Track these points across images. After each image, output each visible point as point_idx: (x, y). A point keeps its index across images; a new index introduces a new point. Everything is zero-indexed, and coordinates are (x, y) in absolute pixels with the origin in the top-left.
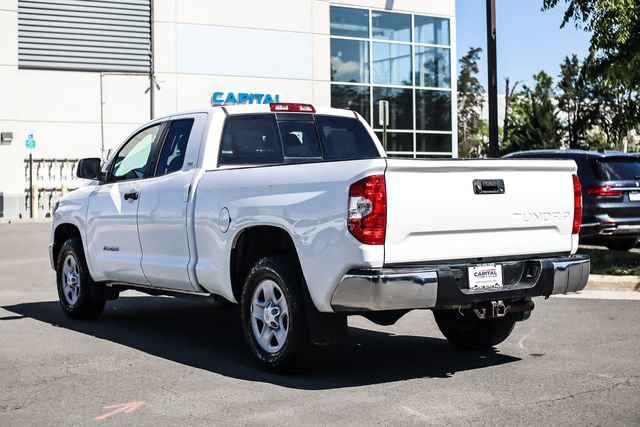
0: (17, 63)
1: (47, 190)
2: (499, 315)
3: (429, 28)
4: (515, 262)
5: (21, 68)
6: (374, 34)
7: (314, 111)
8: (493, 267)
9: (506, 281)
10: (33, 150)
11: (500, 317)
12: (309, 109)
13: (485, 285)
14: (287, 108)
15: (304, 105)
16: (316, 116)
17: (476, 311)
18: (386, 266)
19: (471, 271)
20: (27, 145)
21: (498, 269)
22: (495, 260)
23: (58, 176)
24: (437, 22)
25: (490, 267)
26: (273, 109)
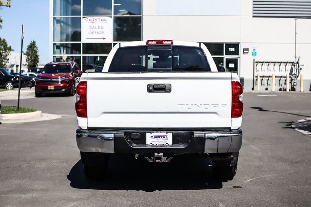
0: (252, 15)
1: (266, 77)
2: (157, 161)
4: (183, 132)
5: (254, 17)
7: (172, 43)
8: (165, 134)
9: (174, 142)
10: (255, 57)
11: (158, 163)
13: (158, 143)
16: (173, 46)
17: (147, 158)
18: (90, 129)
19: (148, 135)
20: (252, 55)
21: (170, 135)
22: (167, 130)
23: (272, 70)
25: (164, 133)
26: (147, 43)
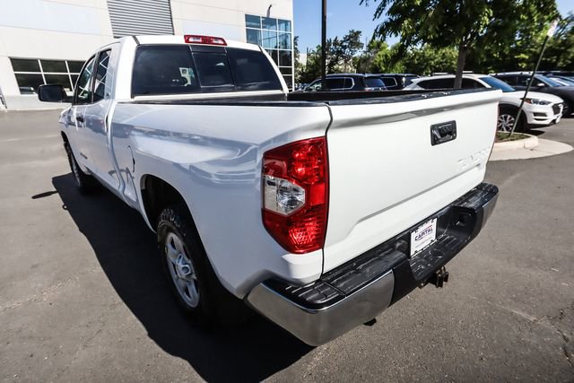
3: (283, 25)
6: (263, 27)
7: (226, 44)
8: (430, 223)
12: (220, 42)
14: (200, 41)
15: (217, 39)
16: (228, 49)
19: (413, 237)
21: (434, 224)
24: (286, 22)
26: (187, 41)
